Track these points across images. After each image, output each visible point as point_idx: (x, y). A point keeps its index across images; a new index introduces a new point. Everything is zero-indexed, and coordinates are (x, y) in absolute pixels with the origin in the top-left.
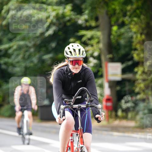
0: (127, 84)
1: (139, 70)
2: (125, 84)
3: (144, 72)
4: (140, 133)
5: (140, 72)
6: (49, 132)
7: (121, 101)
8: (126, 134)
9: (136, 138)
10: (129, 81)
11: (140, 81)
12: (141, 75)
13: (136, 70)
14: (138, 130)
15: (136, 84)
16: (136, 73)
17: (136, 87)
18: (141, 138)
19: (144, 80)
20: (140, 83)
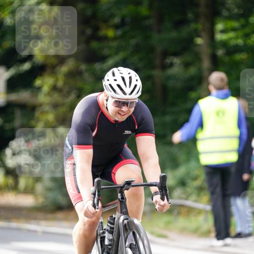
0: (18, 113)
1: (45, 83)
2: (13, 113)
3: (54, 88)
4: (43, 223)
5: (46, 89)
7: (4, 152)
8: (14, 224)
9: (35, 232)
10: (22, 106)
11: (47, 108)
12: (49, 94)
13: (38, 82)
14: (40, 215)
15: (37, 114)
16: (39, 89)
17: (38, 120)
18: (45, 233)
19: (55, 106)
20: (47, 112)
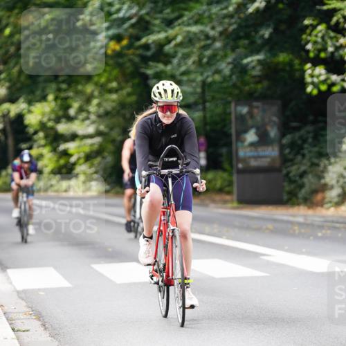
6: (259, 230)
